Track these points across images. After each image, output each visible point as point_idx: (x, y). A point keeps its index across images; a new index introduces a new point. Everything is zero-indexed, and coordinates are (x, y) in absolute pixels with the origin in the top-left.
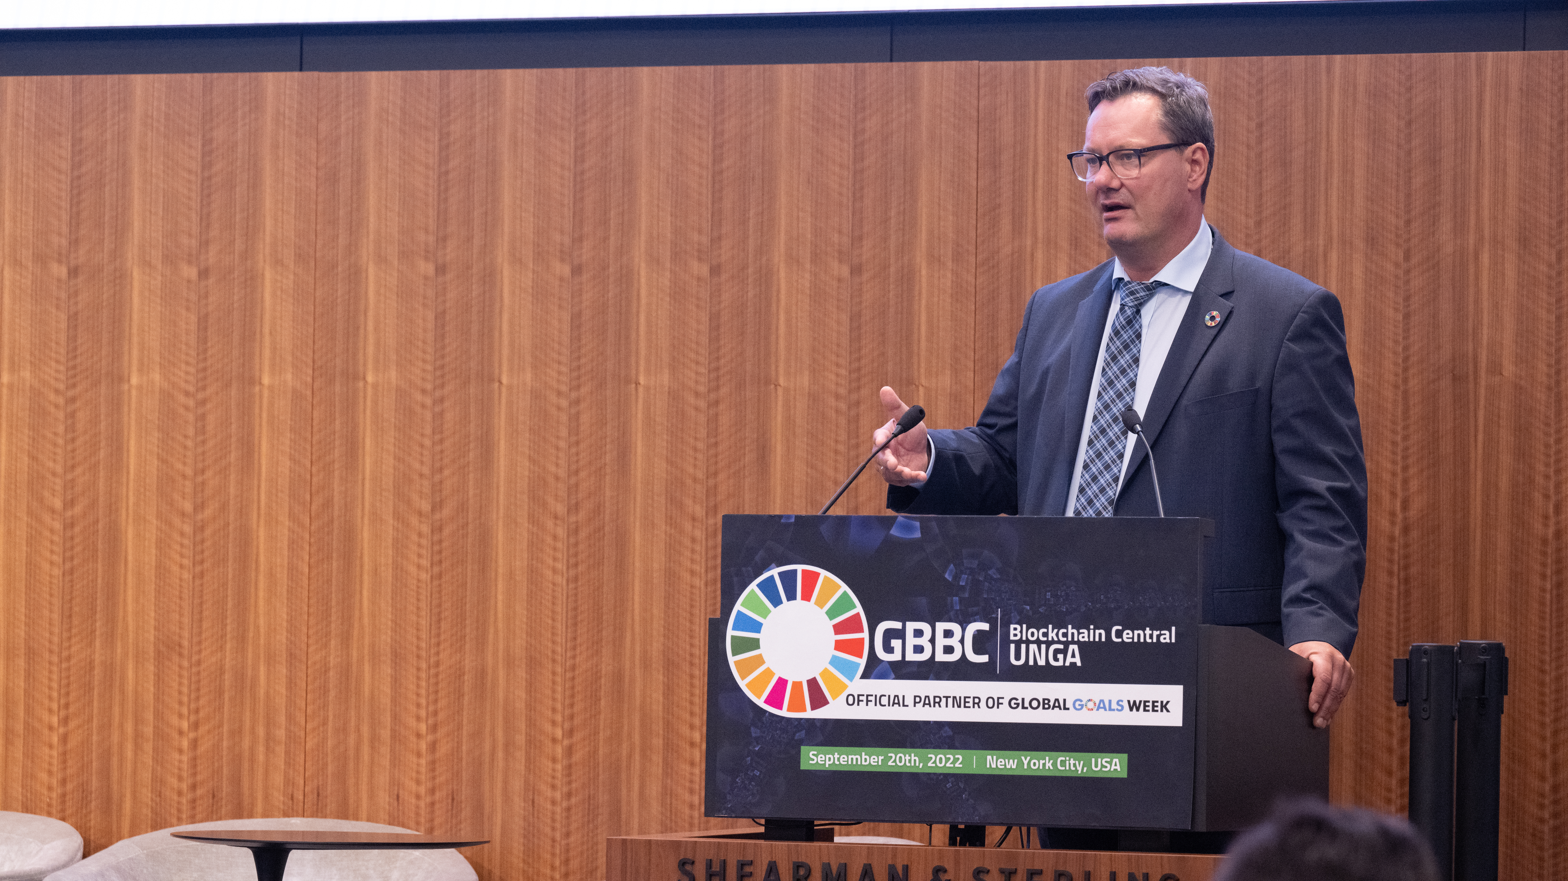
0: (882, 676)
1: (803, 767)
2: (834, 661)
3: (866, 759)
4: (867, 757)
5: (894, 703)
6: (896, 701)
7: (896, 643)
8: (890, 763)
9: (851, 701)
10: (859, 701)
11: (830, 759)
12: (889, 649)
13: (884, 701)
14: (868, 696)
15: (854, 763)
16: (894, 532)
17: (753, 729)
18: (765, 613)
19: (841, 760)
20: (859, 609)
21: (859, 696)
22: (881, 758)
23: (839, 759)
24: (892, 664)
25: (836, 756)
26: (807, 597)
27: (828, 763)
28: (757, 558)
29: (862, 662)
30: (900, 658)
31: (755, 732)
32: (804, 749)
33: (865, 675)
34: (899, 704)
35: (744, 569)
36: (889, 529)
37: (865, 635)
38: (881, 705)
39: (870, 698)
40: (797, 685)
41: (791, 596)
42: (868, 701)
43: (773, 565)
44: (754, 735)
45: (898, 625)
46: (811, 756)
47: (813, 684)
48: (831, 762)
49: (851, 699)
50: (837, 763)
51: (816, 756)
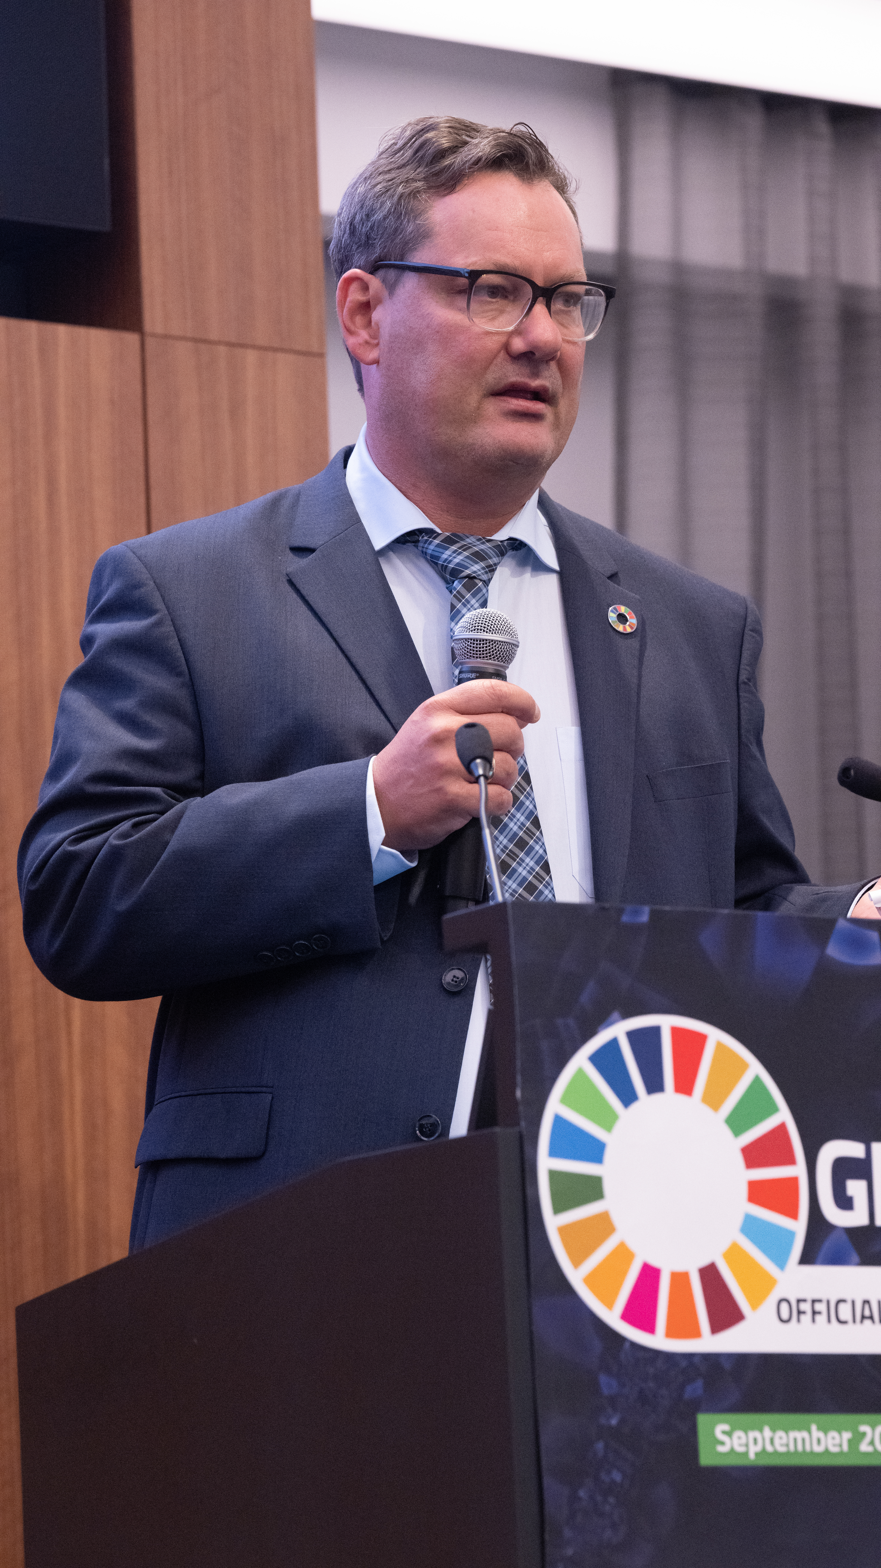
0: (837, 1259)
1: (706, 1459)
2: (750, 1226)
3: (819, 1441)
4: (821, 1435)
5: (863, 1317)
6: (867, 1313)
7: (856, 1188)
8: (864, 1447)
9: (785, 1315)
10: (800, 1312)
11: (755, 1441)
12: (844, 1202)
13: (845, 1312)
14: (814, 1301)
15: (800, 1448)
16: (833, 951)
17: (603, 1379)
18: (608, 1120)
19: (777, 1442)
20: (784, 1115)
21: (799, 1301)
22: (847, 1435)
23: (772, 1441)
24: (852, 1232)
25: (767, 1433)
26: (685, 1086)
27: (753, 1450)
28: (585, 998)
29: (799, 1227)
30: (863, 1220)
31: (607, 1384)
32: (703, 1419)
33: (807, 1258)
34: (871, 1318)
35: (559, 1022)
36: (824, 944)
37: (799, 1170)
38: (839, 1321)
39: (819, 1307)
40: (680, 1280)
41: (654, 1085)
42: (814, 1313)
43: (616, 1015)
44: (606, 1391)
45: (854, 1149)
46: (719, 1436)
47: (710, 1275)
48: (759, 1448)
49: (784, 1307)
50: (769, 1448)
51: (729, 1434)
